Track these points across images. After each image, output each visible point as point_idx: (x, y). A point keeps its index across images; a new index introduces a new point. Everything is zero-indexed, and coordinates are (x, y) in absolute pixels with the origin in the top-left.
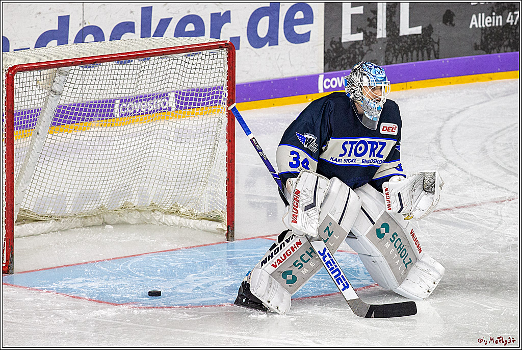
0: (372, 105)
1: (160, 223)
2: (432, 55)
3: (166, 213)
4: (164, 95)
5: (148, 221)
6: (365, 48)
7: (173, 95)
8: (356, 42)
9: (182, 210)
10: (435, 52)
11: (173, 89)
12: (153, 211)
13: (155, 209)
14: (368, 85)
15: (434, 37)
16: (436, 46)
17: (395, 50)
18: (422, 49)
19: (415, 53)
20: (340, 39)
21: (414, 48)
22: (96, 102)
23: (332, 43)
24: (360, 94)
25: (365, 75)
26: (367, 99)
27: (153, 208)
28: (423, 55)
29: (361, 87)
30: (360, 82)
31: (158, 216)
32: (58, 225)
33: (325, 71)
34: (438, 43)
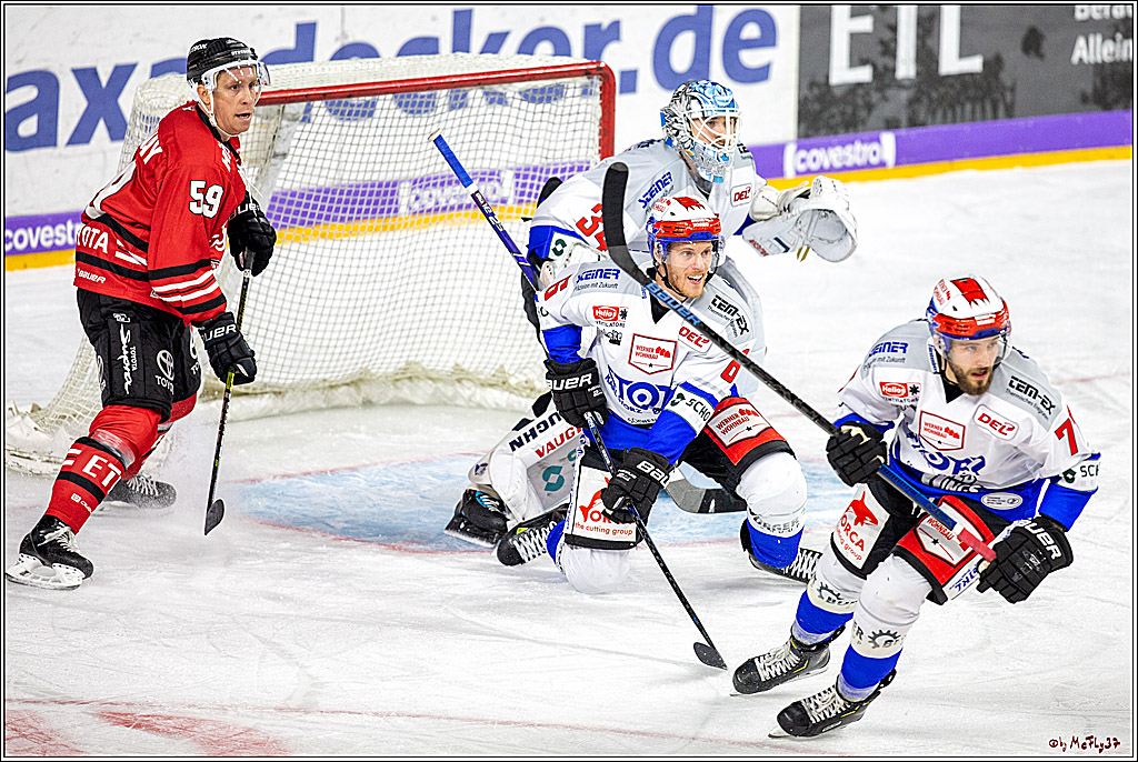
0: (711, 154)
1: (471, 404)
2: (1001, 112)
3: (482, 385)
4: (492, 174)
5: (450, 399)
6: (875, 97)
7: (510, 174)
8: (859, 85)
9: (513, 381)
10: (1006, 105)
11: (510, 165)
12: (459, 381)
13: (462, 376)
14: (700, 116)
15: (1005, 77)
16: (1008, 97)
17: (931, 100)
18: (982, 100)
19: (968, 107)
20: (827, 77)
21: (968, 98)
22: (358, 186)
23: (812, 85)
24: (688, 134)
25: (694, 98)
26: (701, 143)
27: (460, 376)
28: (983, 110)
29: (688, 121)
30: (686, 113)
31: (466, 391)
32: (281, 404)
33: (799, 136)
34: (1013, 90)
